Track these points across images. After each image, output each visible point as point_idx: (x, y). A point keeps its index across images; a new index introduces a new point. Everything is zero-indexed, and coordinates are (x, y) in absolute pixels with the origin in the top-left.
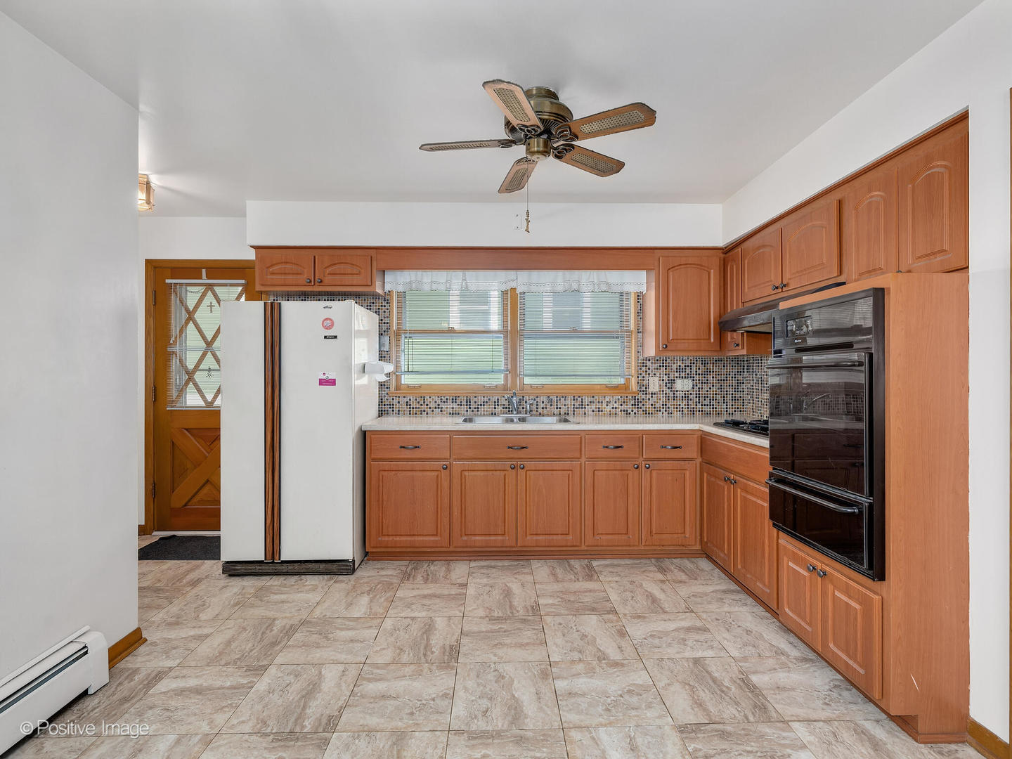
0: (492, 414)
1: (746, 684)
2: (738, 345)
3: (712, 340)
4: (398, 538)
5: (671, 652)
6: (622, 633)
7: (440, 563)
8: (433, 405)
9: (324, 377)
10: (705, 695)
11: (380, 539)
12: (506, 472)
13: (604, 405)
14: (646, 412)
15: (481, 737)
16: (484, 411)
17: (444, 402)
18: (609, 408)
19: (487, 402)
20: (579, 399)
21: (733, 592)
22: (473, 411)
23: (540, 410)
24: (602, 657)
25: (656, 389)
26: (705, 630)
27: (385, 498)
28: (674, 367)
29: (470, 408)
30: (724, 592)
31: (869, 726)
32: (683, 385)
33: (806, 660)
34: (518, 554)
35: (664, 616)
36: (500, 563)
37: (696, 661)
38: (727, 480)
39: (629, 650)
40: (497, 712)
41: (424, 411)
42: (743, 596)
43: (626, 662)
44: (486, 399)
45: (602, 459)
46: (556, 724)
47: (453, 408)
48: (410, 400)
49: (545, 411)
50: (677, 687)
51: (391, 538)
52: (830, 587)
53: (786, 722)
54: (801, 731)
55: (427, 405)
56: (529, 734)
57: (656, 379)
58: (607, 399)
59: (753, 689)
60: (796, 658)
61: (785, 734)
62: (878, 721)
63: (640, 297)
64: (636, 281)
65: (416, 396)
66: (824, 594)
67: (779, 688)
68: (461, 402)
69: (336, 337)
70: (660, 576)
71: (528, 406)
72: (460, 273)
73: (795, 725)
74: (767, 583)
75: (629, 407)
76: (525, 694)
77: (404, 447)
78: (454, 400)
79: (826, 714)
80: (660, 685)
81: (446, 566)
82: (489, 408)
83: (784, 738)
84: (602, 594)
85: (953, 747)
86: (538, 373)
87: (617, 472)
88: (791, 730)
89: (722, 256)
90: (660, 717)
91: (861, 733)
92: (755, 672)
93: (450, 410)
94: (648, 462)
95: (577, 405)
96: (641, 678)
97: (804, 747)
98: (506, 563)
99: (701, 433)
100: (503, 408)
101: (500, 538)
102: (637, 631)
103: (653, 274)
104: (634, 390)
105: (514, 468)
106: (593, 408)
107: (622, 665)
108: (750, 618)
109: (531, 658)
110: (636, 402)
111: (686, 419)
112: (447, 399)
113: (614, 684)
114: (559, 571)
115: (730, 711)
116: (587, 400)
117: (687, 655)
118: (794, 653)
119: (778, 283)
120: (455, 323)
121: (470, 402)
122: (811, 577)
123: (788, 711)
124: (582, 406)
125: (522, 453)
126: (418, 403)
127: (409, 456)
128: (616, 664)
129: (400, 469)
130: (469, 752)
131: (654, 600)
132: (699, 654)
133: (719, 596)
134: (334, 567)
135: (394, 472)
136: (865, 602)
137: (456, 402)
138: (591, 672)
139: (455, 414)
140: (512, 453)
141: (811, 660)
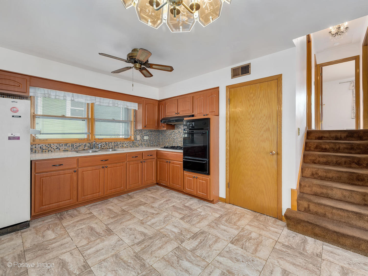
0: (83, 150)
1: (185, 206)
2: (164, 127)
3: (156, 125)
4: (51, 205)
5: (167, 206)
6: (153, 207)
7: (71, 210)
8: (55, 148)
9: (12, 136)
10: (180, 211)
11: (41, 208)
12: (100, 170)
13: (124, 144)
14: (136, 146)
15: (140, 243)
16: (80, 149)
17: (61, 146)
18: (125, 145)
19: (81, 145)
20: (116, 143)
21: (168, 190)
22: (75, 149)
23: (102, 147)
24: (153, 214)
25: (139, 139)
26: (170, 200)
27: (44, 189)
28: (144, 132)
29: (73, 148)
30: (167, 191)
31: (207, 205)
32: (146, 138)
33: (191, 198)
34: (103, 198)
35: (159, 200)
36: (97, 203)
37: (173, 206)
38: (167, 162)
39: (157, 210)
40: (138, 236)
41: (50, 150)
42: (171, 191)
43: (159, 212)
44: (80, 144)
45: (132, 161)
46: (156, 231)
47: (65, 148)
48: (42, 146)
49: (104, 148)
50: (174, 212)
51: (47, 206)
52: (198, 180)
53: (196, 210)
54: (199, 210)
55: (52, 148)
56: (151, 236)
57: (139, 136)
58: (125, 142)
59: (187, 207)
60: (189, 199)
61: (197, 211)
62: (208, 203)
63: (135, 111)
64: (134, 106)
65: (45, 144)
66: (197, 182)
67: (191, 205)
68: (69, 146)
69: (20, 117)
70: (150, 192)
71: (99, 146)
72: (71, 94)
73: (198, 209)
74: (180, 185)
75: (131, 145)
76: (142, 229)
77: (54, 166)
78: (66, 145)
79: (200, 206)
80: (170, 213)
81: (76, 210)
82: (82, 147)
83: (198, 212)
84: (139, 201)
85: (218, 203)
86: (101, 134)
87: (136, 164)
88: (198, 210)
89: (158, 102)
90: (175, 219)
91: (207, 206)
92: (185, 204)
93: (63, 149)
94: (145, 160)
95: (115, 145)
96: (165, 214)
97: (201, 212)
98: (99, 202)
99: (156, 151)
100: (88, 147)
101: (98, 194)
102: (156, 205)
103: (141, 105)
104: (133, 140)
105: (103, 168)
106: (121, 145)
107: (159, 213)
108: (176, 194)
109: (135, 221)
110: (133, 143)
111: (147, 148)
112: (62, 145)
113: (161, 217)
114: (121, 199)
115: (186, 212)
116: (119, 143)
117: (170, 206)
118: (188, 198)
119: (177, 112)
120: (68, 114)
121: (73, 146)
122: (193, 179)
123: (195, 208)
124: (117, 145)
125: (106, 162)
126: (47, 147)
127: (57, 169)
128: (157, 214)
129: (52, 175)
130: (140, 247)
131: (153, 198)
132: (173, 205)
133: (167, 192)
134: (18, 227)
135: (49, 177)
136: (206, 180)
137: (66, 146)
138: (153, 218)
139: (66, 151)
140: (102, 163)
141: (192, 198)
